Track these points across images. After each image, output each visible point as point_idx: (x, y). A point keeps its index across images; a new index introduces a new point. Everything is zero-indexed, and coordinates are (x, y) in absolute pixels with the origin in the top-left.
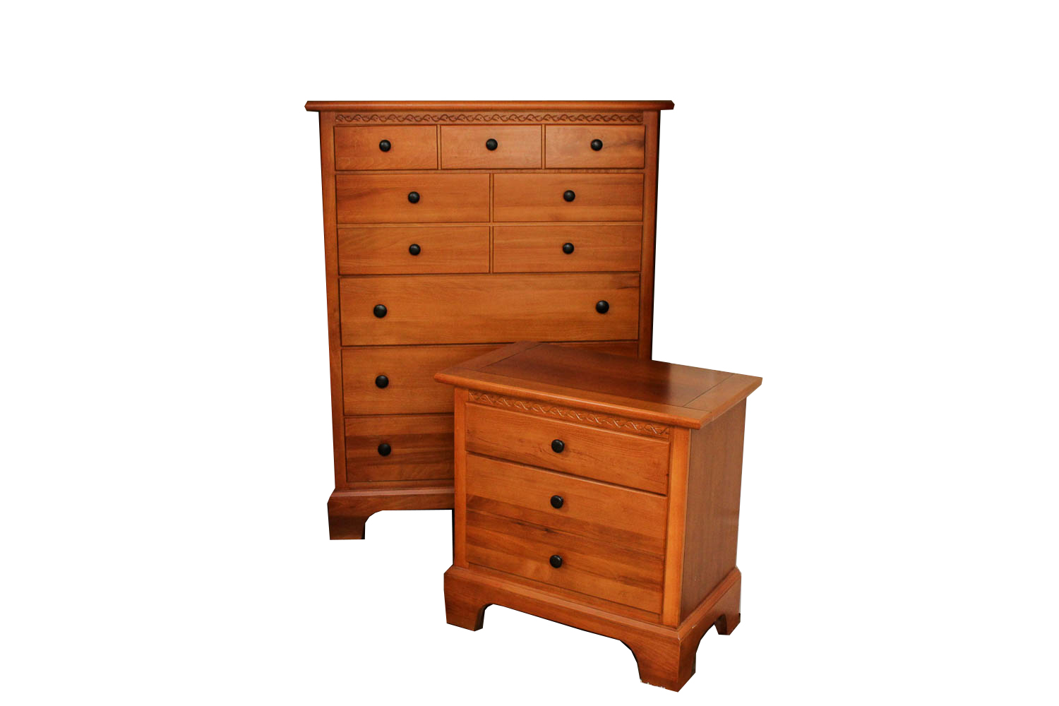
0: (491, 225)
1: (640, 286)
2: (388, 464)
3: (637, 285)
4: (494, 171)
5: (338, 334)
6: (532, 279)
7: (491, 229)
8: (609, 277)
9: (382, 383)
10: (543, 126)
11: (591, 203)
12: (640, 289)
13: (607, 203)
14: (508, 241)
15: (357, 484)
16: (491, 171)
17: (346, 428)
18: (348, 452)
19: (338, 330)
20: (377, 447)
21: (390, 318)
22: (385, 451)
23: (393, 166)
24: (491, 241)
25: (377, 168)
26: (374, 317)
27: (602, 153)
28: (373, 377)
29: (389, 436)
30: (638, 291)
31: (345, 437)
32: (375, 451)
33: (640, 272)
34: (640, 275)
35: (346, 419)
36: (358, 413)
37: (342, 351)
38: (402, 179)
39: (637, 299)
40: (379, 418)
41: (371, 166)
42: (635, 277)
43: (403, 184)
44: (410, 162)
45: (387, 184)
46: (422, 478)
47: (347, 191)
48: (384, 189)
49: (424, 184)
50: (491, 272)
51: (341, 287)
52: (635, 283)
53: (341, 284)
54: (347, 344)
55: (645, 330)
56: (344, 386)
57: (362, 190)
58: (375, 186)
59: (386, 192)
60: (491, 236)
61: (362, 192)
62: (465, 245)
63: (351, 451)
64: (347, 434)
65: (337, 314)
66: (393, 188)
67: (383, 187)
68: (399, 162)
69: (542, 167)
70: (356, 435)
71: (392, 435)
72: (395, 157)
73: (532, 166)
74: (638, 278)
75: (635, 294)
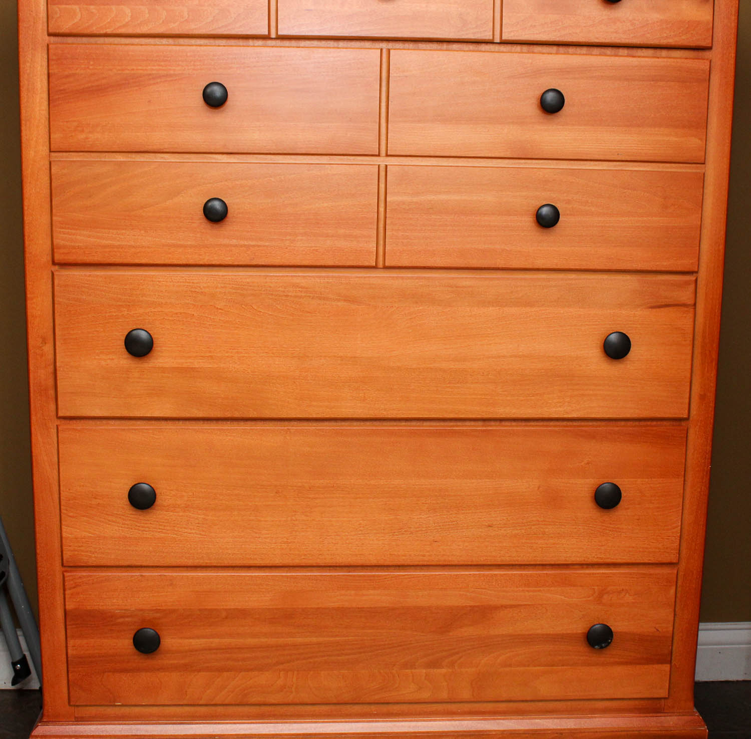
0: (382, 161)
1: (695, 304)
2: (162, 669)
3: (691, 302)
4: (390, 45)
5: (52, 392)
6: (466, 280)
7: (382, 173)
8: (631, 281)
9: (142, 499)
11: (596, 120)
12: (695, 309)
13: (632, 122)
14: (415, 199)
15: (93, 710)
16: (384, 45)
17: (67, 592)
18: (71, 643)
19: (51, 382)
20: (133, 632)
21: (162, 358)
22: (147, 643)
24: (382, 197)
25: (138, 31)
28: (124, 486)
29: (157, 611)
30: (691, 315)
31: (65, 610)
32: (126, 643)
33: (697, 272)
34: (696, 280)
35: (66, 574)
36: (92, 561)
37: (60, 428)
38: (191, 56)
39: (690, 331)
40: (137, 574)
41: (124, 26)
42: (687, 283)
43: (194, 65)
44: (211, 19)
45: (159, 65)
46: (227, 702)
47: (71, 79)
48: (151, 77)
49: (237, 68)
50: (381, 264)
51: (56, 288)
52: (685, 296)
53: (56, 282)
54: (68, 414)
55: (702, 397)
56: (62, 503)
57: (104, 78)
58: (133, 70)
59: (154, 84)
60: (382, 186)
61: (104, 81)
62: (326, 205)
63: (78, 642)
64: (70, 606)
65: (48, 348)
66: (171, 76)
67: (149, 72)
68: (186, 18)
69: (493, 37)
70: (89, 608)
71: (165, 610)
72: (176, 8)
73: (474, 33)
74: (692, 287)
75: (684, 321)
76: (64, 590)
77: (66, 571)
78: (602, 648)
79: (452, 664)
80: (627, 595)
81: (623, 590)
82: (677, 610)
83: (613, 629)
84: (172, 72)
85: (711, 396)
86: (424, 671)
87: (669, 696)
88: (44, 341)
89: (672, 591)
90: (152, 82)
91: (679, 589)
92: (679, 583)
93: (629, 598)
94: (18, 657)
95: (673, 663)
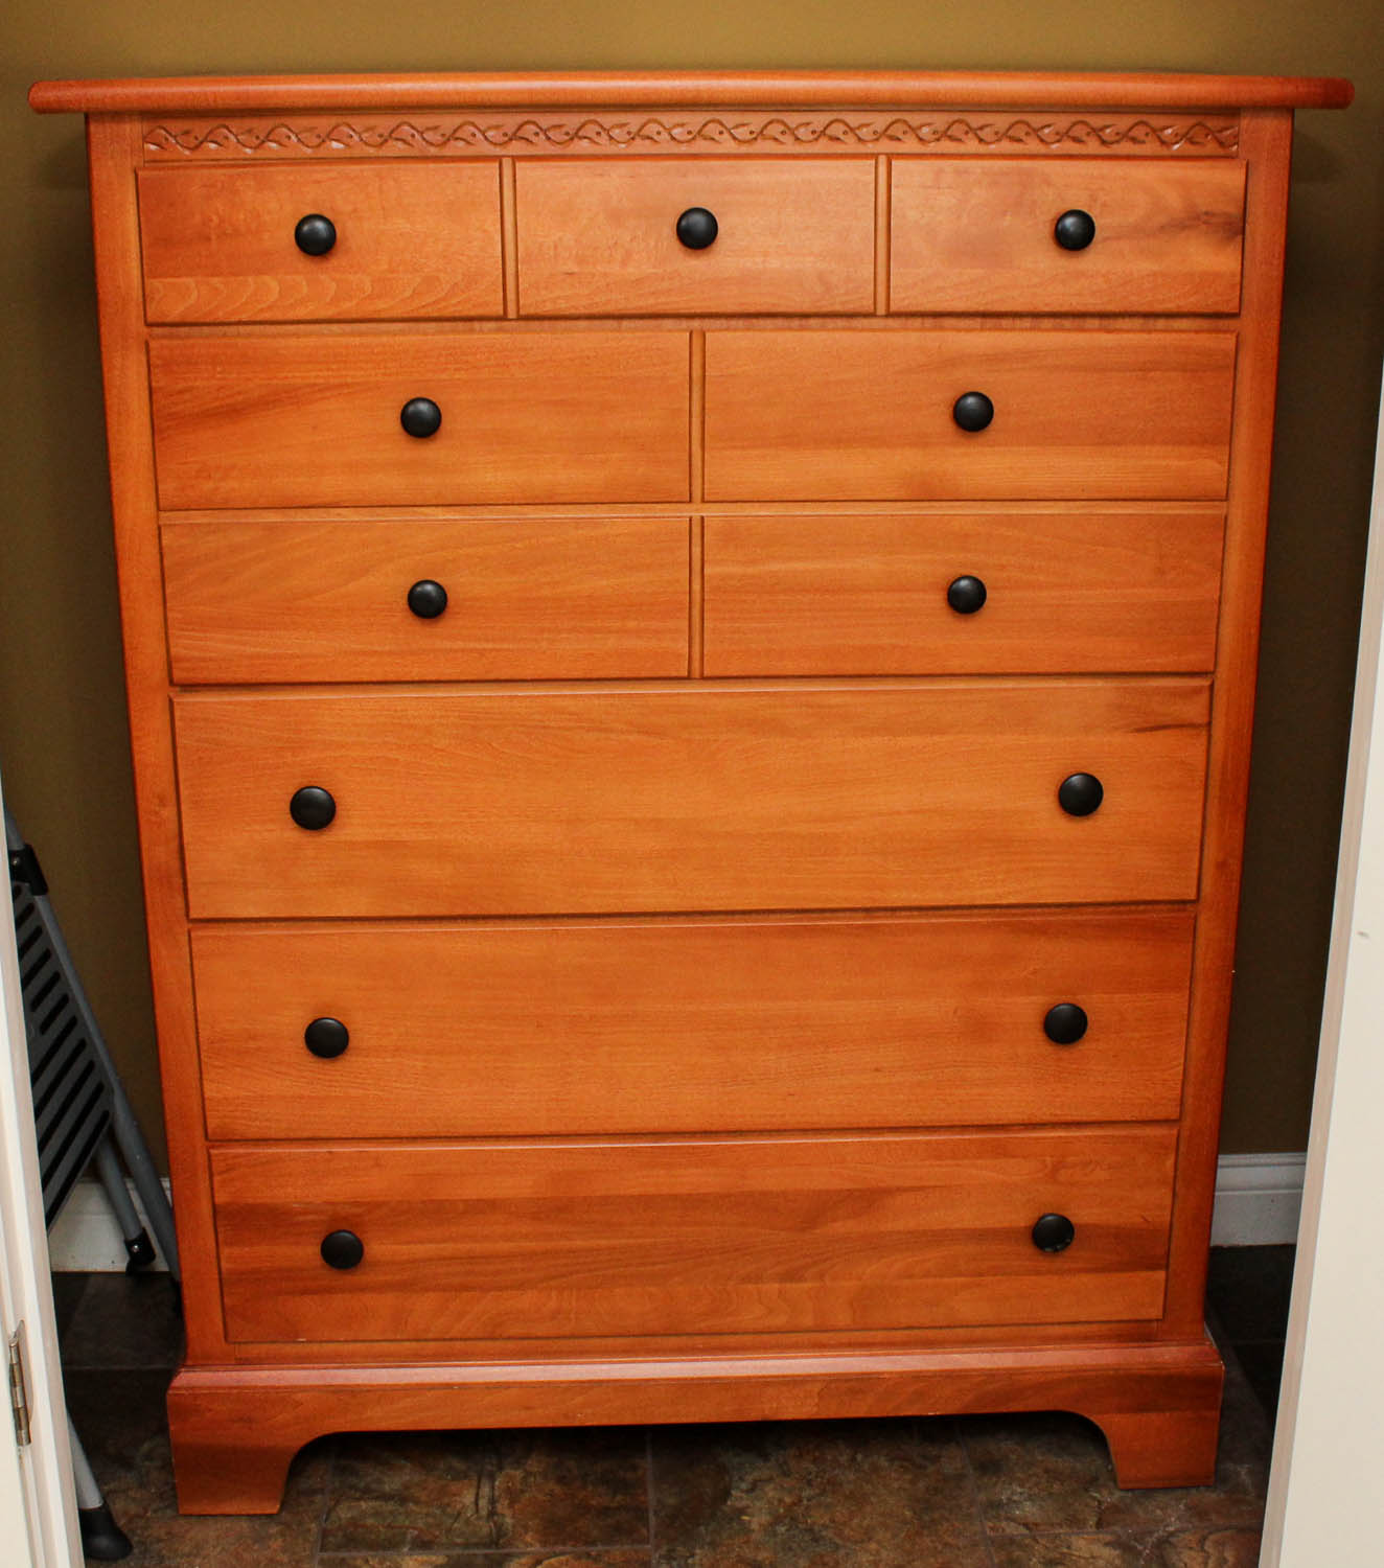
0: (695, 511)
1: (1209, 724)
2: (363, 1289)
3: (1205, 720)
4: (707, 323)
5: (178, 881)
6: (835, 696)
7: (696, 530)
8: (1103, 692)
9: (326, 1041)
10: (883, 160)
11: (1049, 435)
12: (1209, 731)
13: (1105, 437)
14: (750, 570)
15: (263, 1349)
16: (696, 324)
17: (217, 1179)
18: (225, 1251)
19: (176, 864)
20: (319, 1240)
21: (350, 827)
22: (342, 1253)
23: (348, 307)
24: (696, 568)
25: (291, 315)
26: (292, 824)
27: (1091, 261)
28: (295, 1023)
29: (356, 1204)
30: (1204, 740)
31: (214, 1205)
32: (309, 1252)
33: (1213, 673)
34: (1212, 687)
35: (213, 1152)
36: (253, 1133)
37: (193, 935)
38: (378, 354)
39: (1201, 767)
40: (323, 1149)
41: (270, 308)
42: (1197, 691)
43: (385, 368)
44: (408, 293)
45: (328, 370)
46: (469, 1335)
47: (187, 396)
48: (317, 388)
49: (456, 370)
50: (696, 674)
51: (178, 724)
52: (1194, 710)
53: (177, 714)
54: (205, 915)
55: (1221, 866)
56: (204, 1047)
57: (239, 393)
58: (286, 378)
59: (323, 399)
60: (697, 550)
61: (240, 398)
62: (605, 583)
63: (236, 1251)
64: (221, 1198)
65: (169, 813)
66: (347, 385)
67: (312, 381)
68: (369, 292)
69: (875, 308)
70: (250, 1201)
71: (369, 1203)
72: (351, 277)
73: (843, 303)
74: (1205, 696)
75: (1192, 750)
76: (211, 1176)
77: (213, 1147)
78: (1056, 1250)
79: (821, 1276)
80: (1098, 1168)
81: (1091, 1162)
82: (1177, 1188)
83: (1073, 1220)
84: (349, 380)
85: (1235, 865)
86: (777, 1286)
87: (1164, 1316)
88: (162, 801)
89: (1170, 1163)
90: (319, 396)
91: (1180, 1158)
92: (1182, 1149)
93: (1101, 1174)
94: (134, 1234)
95: (1172, 1267)
